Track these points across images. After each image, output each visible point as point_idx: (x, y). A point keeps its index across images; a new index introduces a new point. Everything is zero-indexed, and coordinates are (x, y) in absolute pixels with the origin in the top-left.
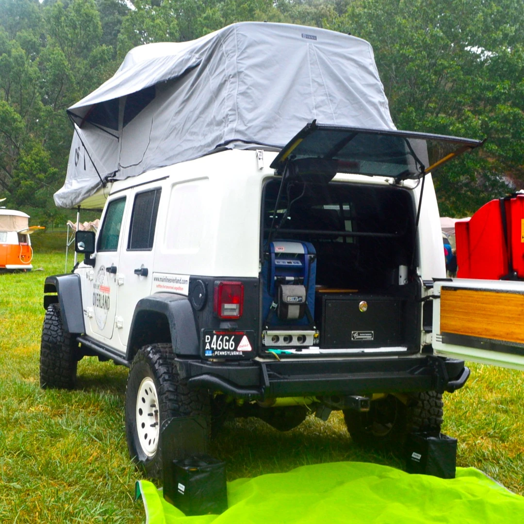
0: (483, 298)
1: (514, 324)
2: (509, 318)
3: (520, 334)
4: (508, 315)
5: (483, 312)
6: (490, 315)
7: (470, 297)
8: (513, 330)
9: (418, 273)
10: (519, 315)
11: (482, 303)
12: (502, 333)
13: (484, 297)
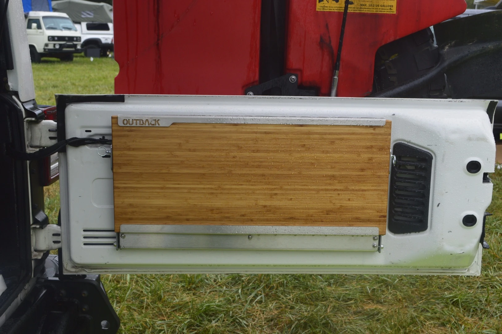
0: (256, 140)
1: (347, 189)
2: (333, 177)
3: (363, 208)
4: (331, 173)
5: (259, 171)
6: (278, 176)
7: (213, 138)
8: (346, 203)
9: (11, 84)
10: (362, 170)
11: (253, 151)
12: (311, 212)
13: (258, 136)
